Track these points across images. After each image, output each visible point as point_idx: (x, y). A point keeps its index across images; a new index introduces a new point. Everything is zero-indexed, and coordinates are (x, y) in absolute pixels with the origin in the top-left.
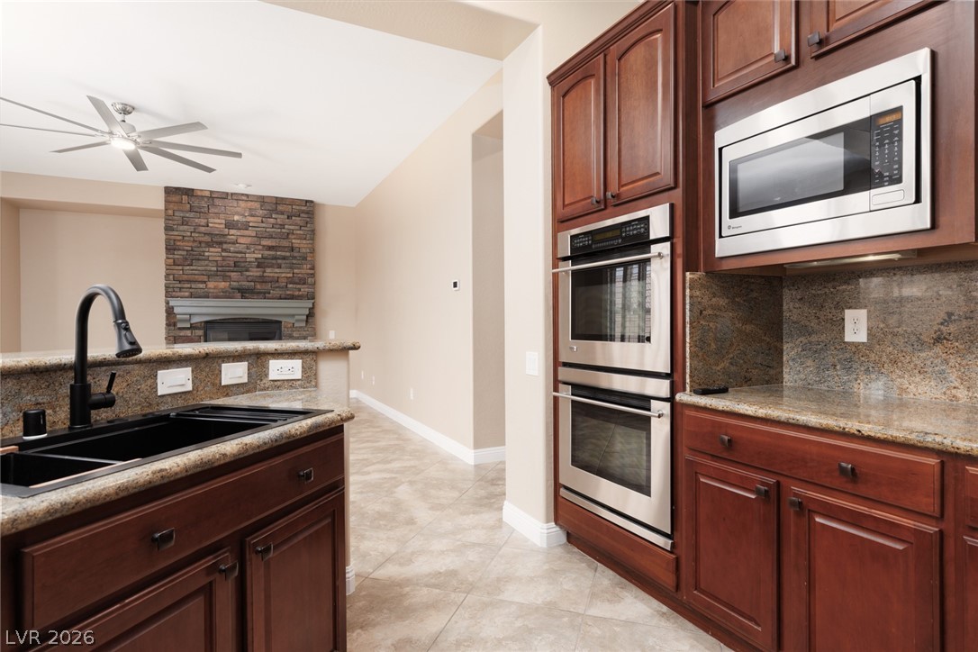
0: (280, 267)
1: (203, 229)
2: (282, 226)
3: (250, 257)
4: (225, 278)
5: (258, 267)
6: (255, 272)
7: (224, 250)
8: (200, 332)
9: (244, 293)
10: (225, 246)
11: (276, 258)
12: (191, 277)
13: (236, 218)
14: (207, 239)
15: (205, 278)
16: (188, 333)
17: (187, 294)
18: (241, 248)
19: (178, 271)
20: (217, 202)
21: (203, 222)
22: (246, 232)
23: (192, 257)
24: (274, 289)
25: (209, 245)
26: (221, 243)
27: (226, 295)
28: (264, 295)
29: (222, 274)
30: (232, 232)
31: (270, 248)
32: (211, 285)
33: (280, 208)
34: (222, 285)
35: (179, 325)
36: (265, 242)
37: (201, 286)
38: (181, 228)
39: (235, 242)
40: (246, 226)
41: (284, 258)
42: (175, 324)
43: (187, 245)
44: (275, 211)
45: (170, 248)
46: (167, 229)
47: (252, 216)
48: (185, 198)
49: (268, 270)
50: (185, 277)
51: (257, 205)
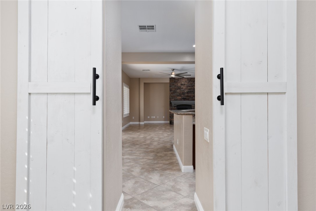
0: (191, 93)
1: (176, 86)
2: (192, 84)
3: (186, 91)
4: (181, 96)
5: (187, 93)
6: (186, 95)
7: (180, 90)
8: (176, 108)
9: (184, 99)
10: (181, 89)
11: (190, 91)
12: (174, 96)
13: (183, 83)
14: (177, 88)
15: (177, 96)
16: (174, 108)
17: (173, 100)
18: (184, 89)
19: (172, 95)
20: (179, 80)
21: (176, 84)
22: (185, 86)
23: (175, 92)
24: (190, 98)
25: (178, 89)
26: (180, 89)
27: (181, 100)
28: (188, 100)
29: (180, 95)
30: (182, 86)
31: (189, 89)
32: (178, 98)
33: (192, 80)
34: (180, 97)
35: (172, 106)
36: (188, 88)
37: (176, 98)
38: (173, 86)
39: (182, 88)
40: (185, 85)
41: (192, 91)
42: (171, 106)
43: (174, 90)
44: (190, 81)
45: (171, 90)
46: (170, 86)
47: (186, 82)
48: (173, 80)
49: (189, 94)
50: (173, 96)
51: (187, 80)
